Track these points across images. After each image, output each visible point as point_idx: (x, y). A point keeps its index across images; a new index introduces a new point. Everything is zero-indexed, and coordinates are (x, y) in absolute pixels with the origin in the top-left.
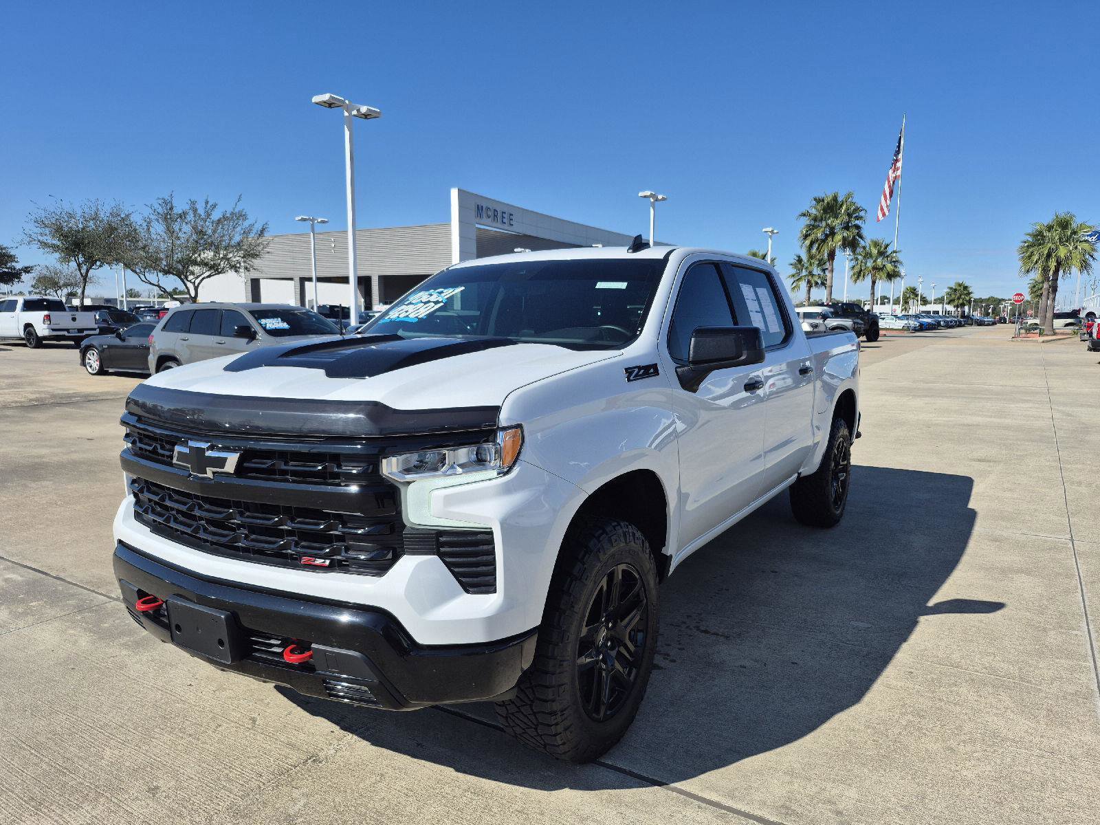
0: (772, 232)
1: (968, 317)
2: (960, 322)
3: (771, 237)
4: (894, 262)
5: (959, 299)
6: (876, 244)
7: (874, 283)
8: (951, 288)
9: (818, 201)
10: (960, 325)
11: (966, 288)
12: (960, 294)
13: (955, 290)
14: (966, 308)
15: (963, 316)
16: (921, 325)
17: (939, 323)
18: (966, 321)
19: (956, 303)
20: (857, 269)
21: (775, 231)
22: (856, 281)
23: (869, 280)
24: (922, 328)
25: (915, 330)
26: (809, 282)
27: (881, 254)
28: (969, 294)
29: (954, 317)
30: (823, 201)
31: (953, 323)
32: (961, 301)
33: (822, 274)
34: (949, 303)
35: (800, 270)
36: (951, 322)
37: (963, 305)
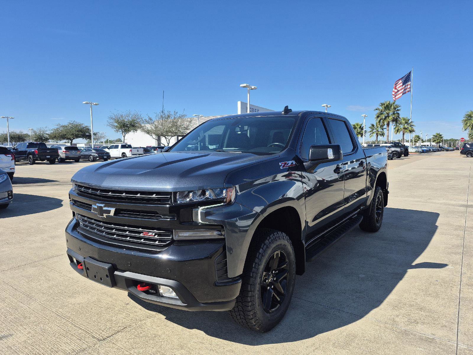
0: (365, 116)
1: (442, 147)
2: (439, 150)
3: (364, 118)
4: (412, 126)
5: (438, 140)
6: (404, 119)
7: (404, 134)
8: (434, 135)
9: (382, 104)
10: (439, 151)
11: (441, 135)
12: (438, 138)
13: (436, 136)
14: (441, 144)
15: (440, 147)
16: (423, 150)
17: (430, 150)
18: (441, 149)
19: (436, 142)
20: (397, 129)
21: (366, 116)
22: (396, 133)
23: (402, 133)
24: (423, 152)
25: (421, 152)
26: (377, 134)
27: (406, 123)
28: (442, 137)
29: (436, 147)
30: (384, 104)
31: (436, 150)
32: (439, 141)
33: (382, 131)
34: (434, 142)
35: (373, 129)
36: (435, 149)
37: (440, 142)
